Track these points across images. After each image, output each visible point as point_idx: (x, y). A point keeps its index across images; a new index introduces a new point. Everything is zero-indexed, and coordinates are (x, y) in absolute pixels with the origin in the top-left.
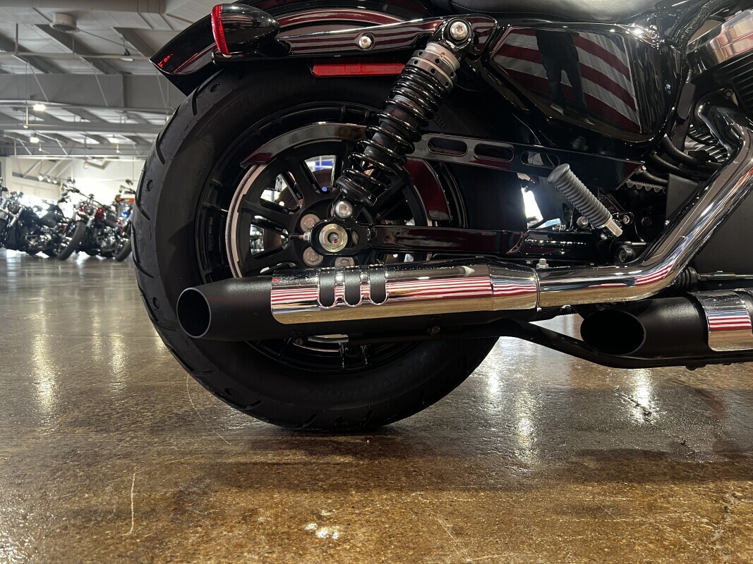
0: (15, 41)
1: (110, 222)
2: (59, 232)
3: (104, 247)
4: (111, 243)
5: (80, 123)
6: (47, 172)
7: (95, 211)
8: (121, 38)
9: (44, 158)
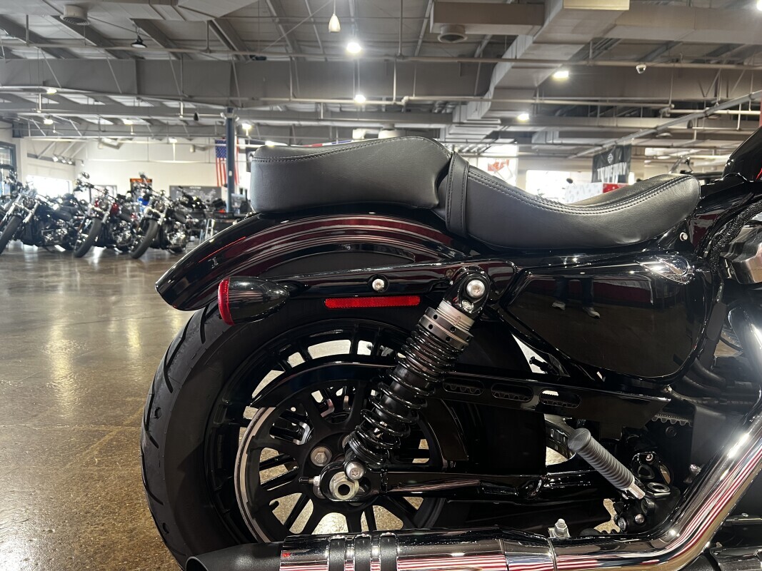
0: (26, 27)
1: (125, 216)
2: (75, 226)
3: (120, 243)
4: (127, 237)
5: (94, 105)
6: (62, 152)
7: (110, 206)
8: (133, 25)
9: (59, 139)
